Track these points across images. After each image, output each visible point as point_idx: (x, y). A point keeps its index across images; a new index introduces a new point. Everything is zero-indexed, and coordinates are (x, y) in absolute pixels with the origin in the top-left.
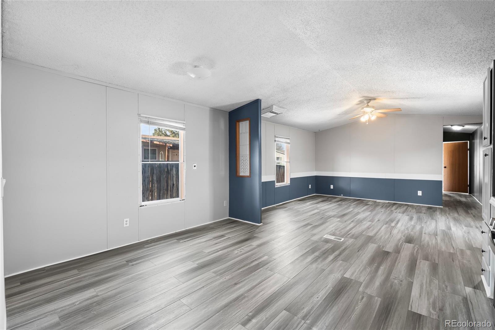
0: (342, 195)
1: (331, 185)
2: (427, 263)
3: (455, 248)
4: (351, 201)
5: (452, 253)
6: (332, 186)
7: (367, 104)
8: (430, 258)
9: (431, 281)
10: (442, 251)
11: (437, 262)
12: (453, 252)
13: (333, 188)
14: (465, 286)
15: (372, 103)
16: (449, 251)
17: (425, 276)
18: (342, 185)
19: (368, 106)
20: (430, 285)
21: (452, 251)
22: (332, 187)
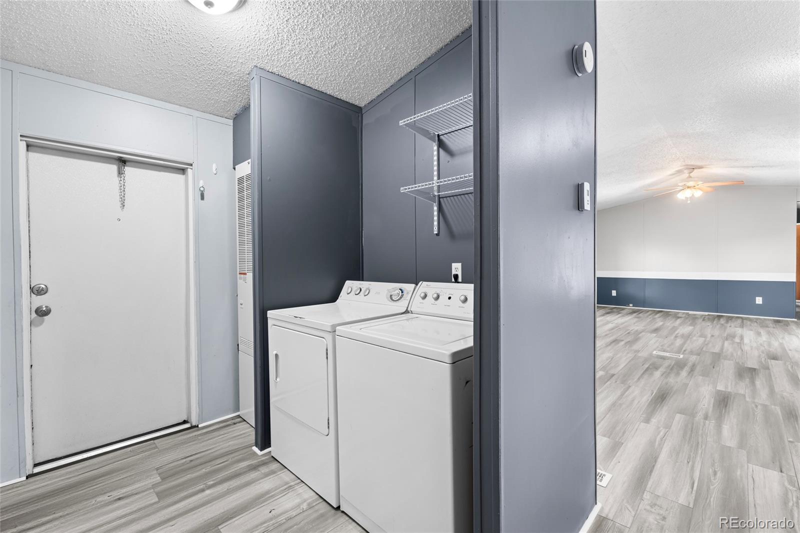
0: (631, 305)
1: (613, 291)
4: (648, 313)
6: (615, 291)
7: (688, 175)
13: (615, 295)
15: (696, 173)
18: (631, 290)
19: (690, 177)
22: (614, 293)
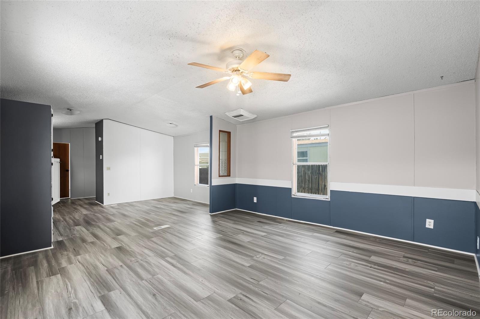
2: (90, 241)
3: (78, 262)
5: (79, 255)
8: (91, 244)
9: (80, 234)
10: (87, 253)
11: (84, 244)
12: (77, 257)
14: (63, 240)
16: (81, 256)
17: (85, 235)
20: (79, 233)
21: (79, 257)
